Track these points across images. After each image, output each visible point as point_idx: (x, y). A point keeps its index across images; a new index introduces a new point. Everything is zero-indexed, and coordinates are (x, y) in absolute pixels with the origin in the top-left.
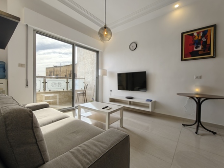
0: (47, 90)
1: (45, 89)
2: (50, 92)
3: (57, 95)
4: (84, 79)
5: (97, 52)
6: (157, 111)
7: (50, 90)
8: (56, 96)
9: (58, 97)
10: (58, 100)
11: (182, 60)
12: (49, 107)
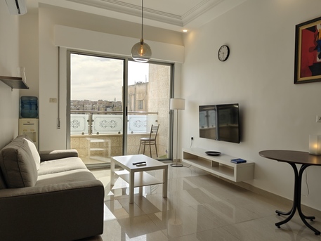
0: (94, 133)
1: (90, 131)
2: (98, 137)
3: (109, 141)
4: (157, 113)
5: (172, 65)
6: (257, 184)
7: (98, 133)
8: (107, 143)
9: (110, 146)
10: (109, 149)
11: (296, 82)
12: (77, 156)
